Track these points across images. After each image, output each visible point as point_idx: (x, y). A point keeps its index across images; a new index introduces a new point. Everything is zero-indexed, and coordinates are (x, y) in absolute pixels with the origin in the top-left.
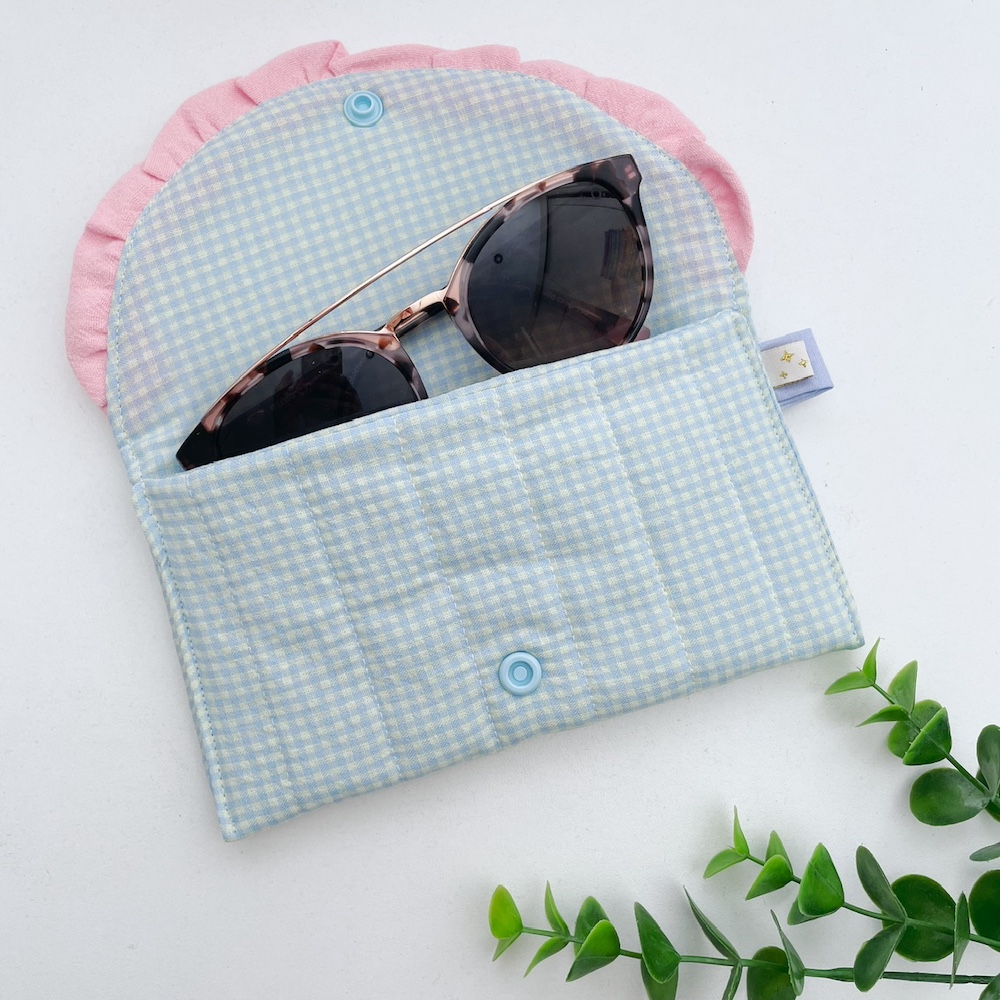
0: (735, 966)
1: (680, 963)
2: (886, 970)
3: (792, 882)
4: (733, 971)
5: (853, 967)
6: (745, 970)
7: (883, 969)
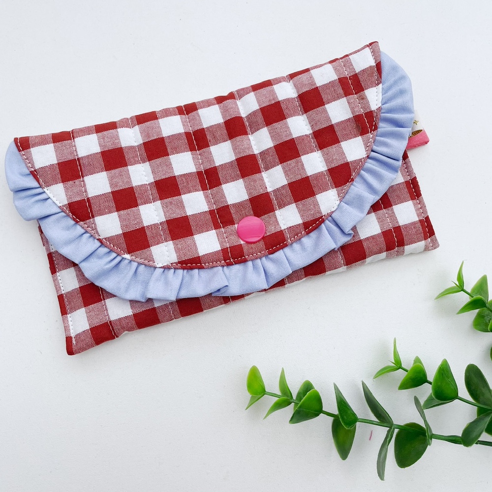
0: (390, 428)
1: (358, 423)
2: (479, 440)
3: (426, 383)
4: (388, 432)
5: (460, 435)
6: (396, 431)
7: (478, 438)
